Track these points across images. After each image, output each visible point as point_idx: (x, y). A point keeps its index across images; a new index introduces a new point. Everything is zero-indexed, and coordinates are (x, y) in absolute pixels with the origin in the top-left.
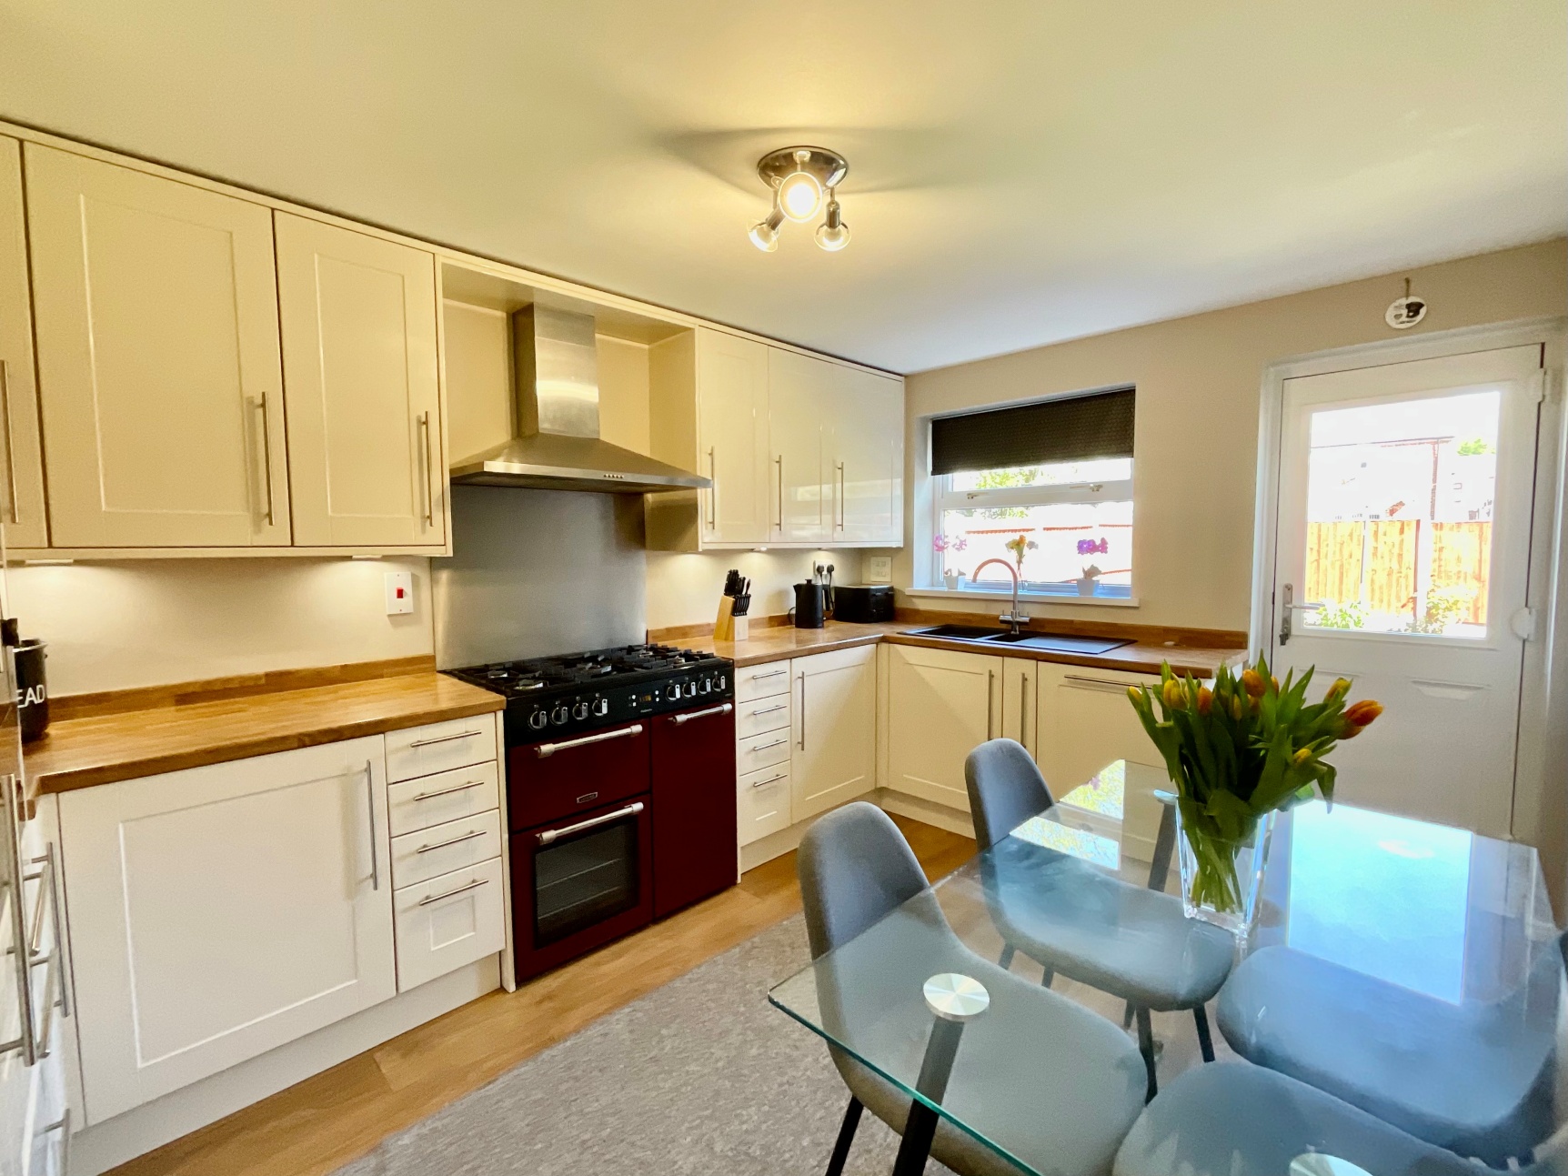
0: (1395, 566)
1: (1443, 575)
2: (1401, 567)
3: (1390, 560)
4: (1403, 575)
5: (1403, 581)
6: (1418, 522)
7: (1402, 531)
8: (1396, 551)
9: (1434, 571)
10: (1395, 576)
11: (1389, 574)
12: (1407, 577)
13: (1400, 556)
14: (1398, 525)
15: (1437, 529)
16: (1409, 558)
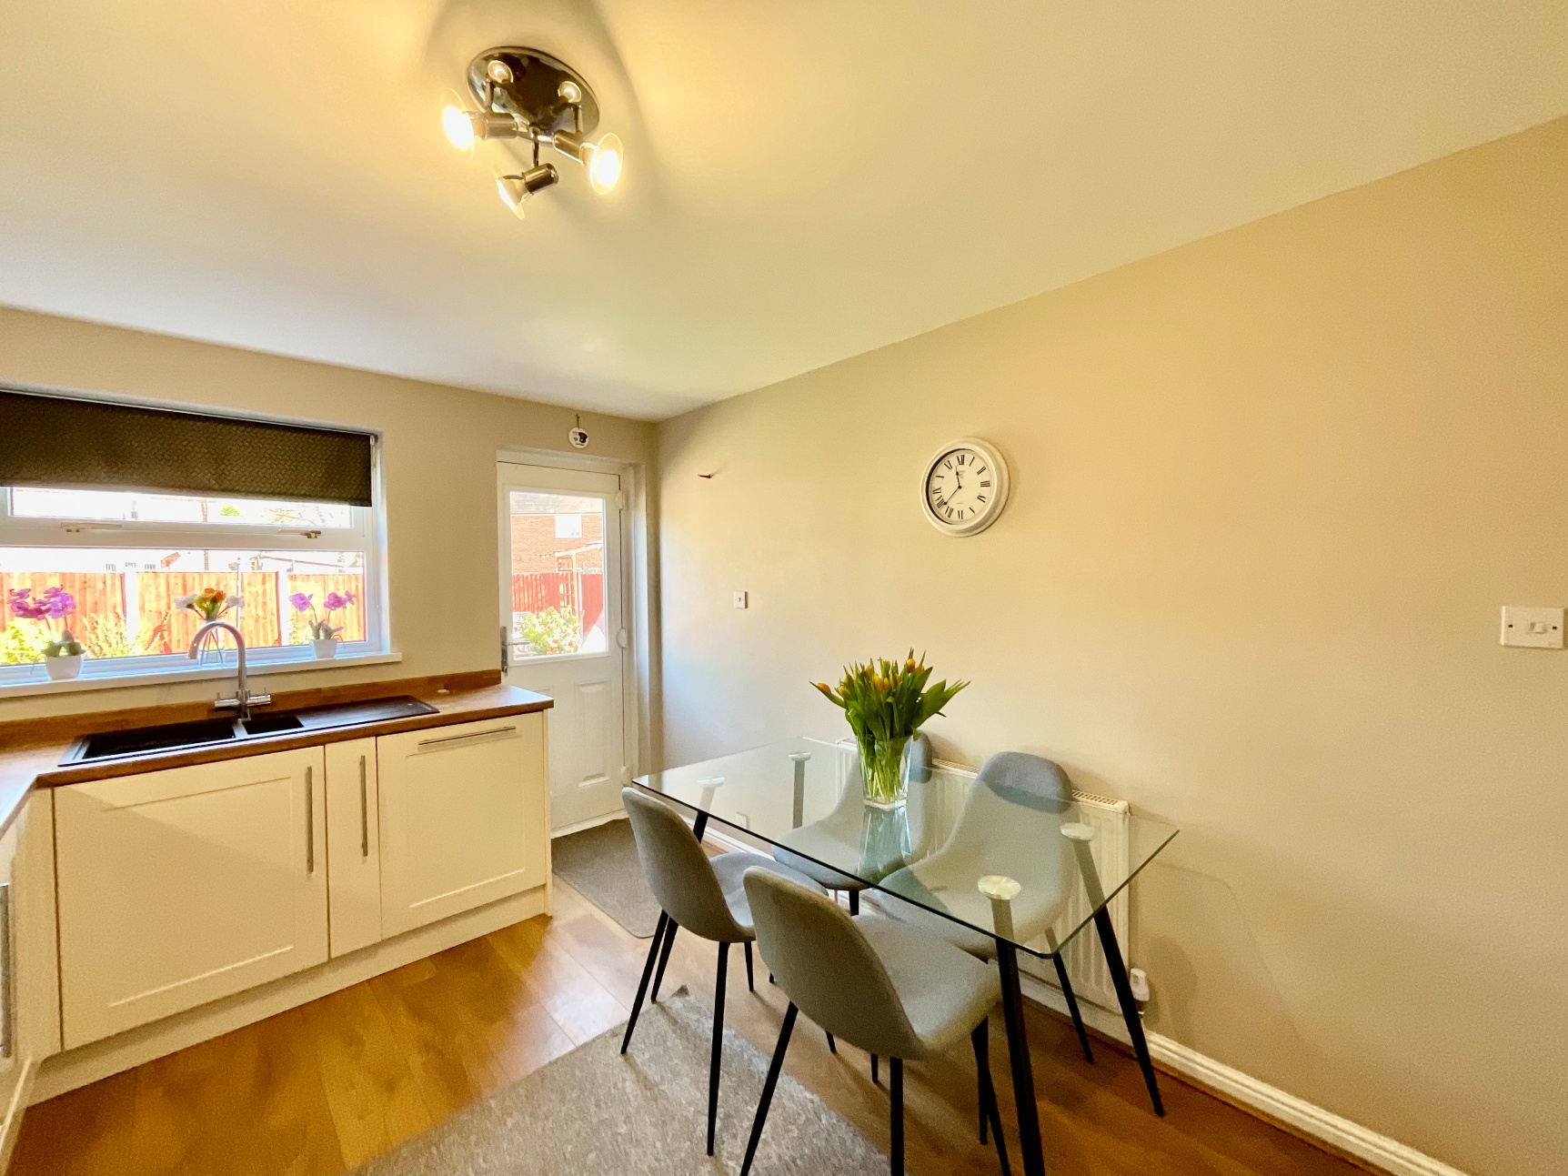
0: (261, 613)
1: (300, 618)
2: (265, 614)
3: (256, 608)
4: (268, 620)
5: (268, 626)
6: (277, 574)
7: (264, 582)
8: (260, 600)
9: (293, 616)
10: (261, 622)
11: (257, 620)
12: (271, 622)
13: (264, 604)
14: (260, 577)
15: (292, 580)
16: (272, 605)
